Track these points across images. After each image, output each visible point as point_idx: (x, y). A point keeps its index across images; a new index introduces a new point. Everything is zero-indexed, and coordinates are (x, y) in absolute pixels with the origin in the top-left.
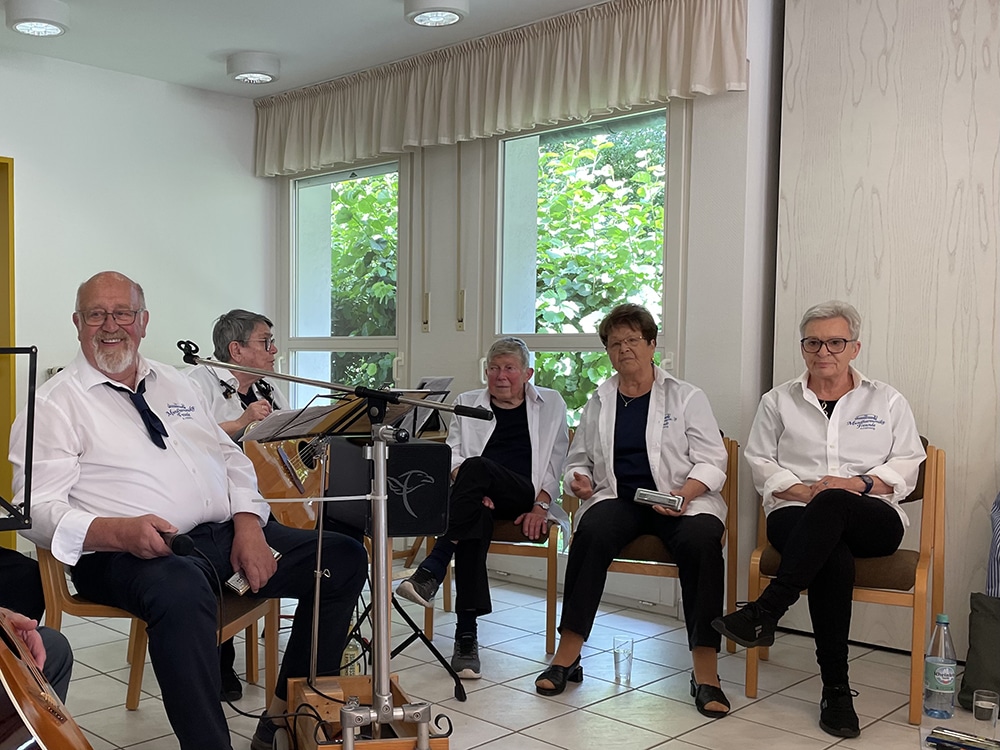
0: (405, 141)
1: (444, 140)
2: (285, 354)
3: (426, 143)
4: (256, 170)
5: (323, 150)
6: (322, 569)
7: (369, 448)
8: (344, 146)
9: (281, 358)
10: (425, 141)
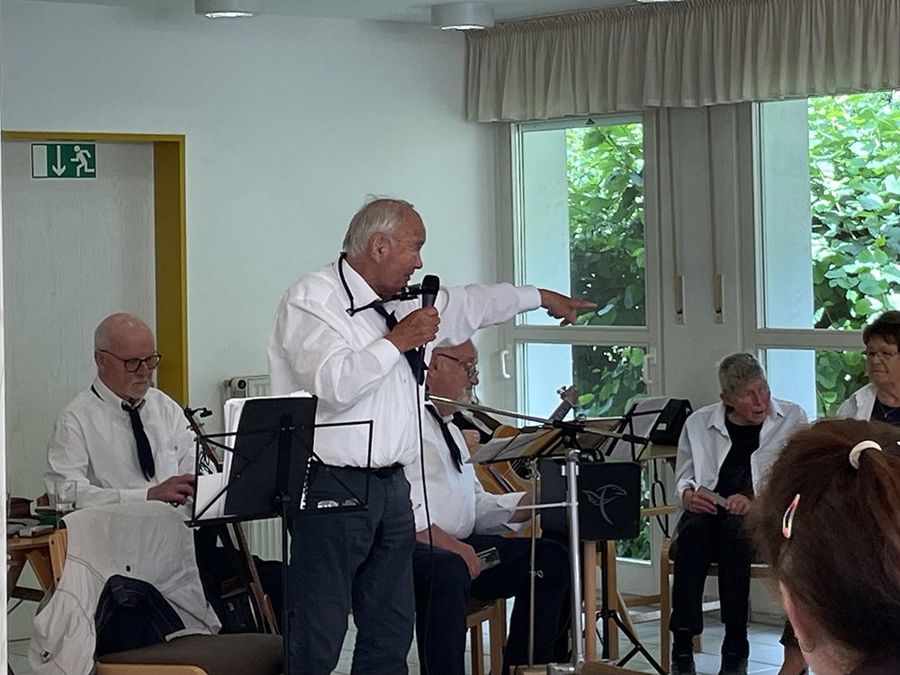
0: (645, 101)
1: (688, 103)
2: (510, 346)
3: (668, 103)
4: (469, 111)
5: (549, 102)
6: (536, 570)
7: (563, 467)
8: (574, 93)
9: (505, 352)
10: (668, 101)
